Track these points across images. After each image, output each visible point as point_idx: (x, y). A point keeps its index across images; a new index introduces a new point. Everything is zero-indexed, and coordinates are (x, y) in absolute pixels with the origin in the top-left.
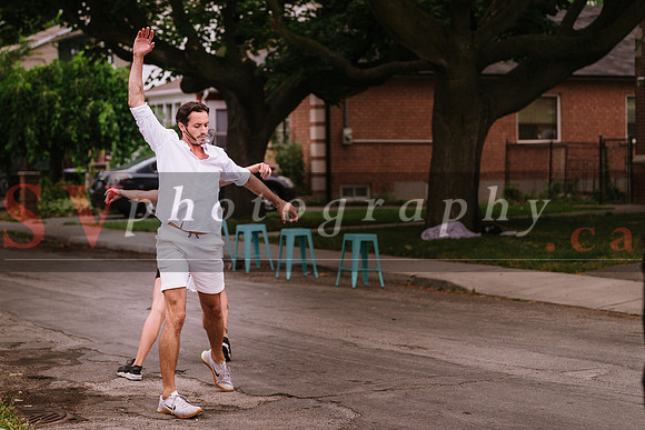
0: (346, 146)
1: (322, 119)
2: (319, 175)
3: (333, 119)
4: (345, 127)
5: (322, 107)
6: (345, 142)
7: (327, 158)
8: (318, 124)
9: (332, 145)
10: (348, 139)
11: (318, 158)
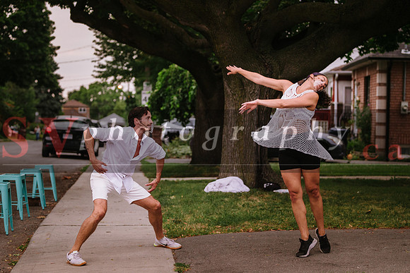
0: (404, 115)
1: (384, 94)
2: (379, 137)
3: (393, 94)
4: (403, 101)
5: (384, 84)
6: (402, 112)
7: (387, 124)
8: (380, 98)
9: (391, 114)
10: (405, 110)
11: (380, 124)
